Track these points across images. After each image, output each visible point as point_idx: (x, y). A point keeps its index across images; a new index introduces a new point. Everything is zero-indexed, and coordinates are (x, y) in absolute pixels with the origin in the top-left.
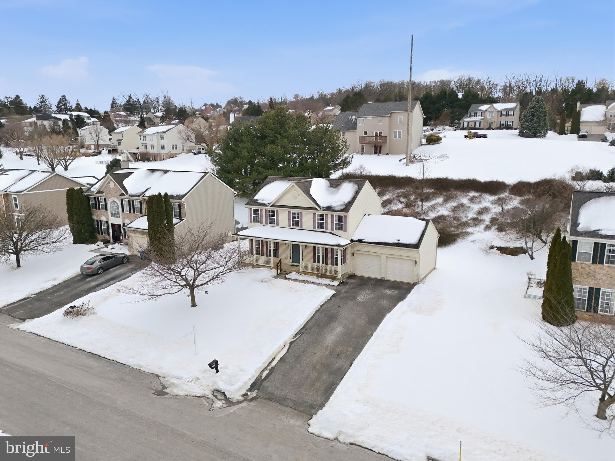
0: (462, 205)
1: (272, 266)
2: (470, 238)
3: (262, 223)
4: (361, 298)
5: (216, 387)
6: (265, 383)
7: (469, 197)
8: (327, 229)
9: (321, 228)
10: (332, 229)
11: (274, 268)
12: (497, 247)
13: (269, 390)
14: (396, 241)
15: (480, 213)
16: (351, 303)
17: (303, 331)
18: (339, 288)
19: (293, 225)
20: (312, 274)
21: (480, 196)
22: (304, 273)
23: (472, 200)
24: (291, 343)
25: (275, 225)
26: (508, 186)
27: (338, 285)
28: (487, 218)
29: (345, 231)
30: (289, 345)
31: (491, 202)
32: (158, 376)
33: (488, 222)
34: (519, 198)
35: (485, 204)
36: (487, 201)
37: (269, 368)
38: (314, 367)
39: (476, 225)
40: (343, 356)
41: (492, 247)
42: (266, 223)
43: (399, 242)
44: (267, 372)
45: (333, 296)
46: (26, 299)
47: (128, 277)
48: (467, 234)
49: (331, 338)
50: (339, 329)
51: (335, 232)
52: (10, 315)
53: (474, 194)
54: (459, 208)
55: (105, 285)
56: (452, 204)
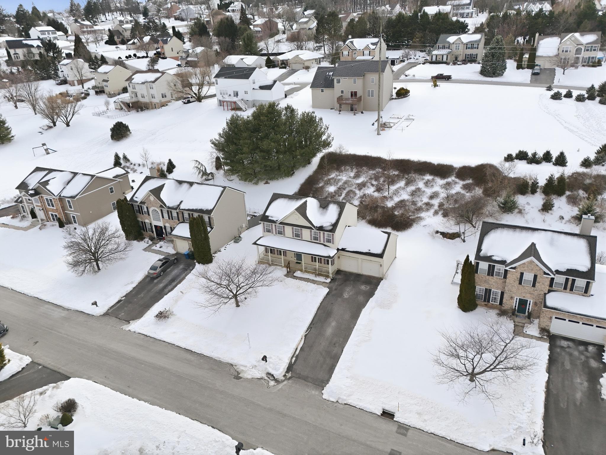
0: (419, 189)
1: (283, 265)
2: (423, 223)
3: (273, 233)
4: (346, 295)
5: (267, 371)
6: (294, 366)
7: (424, 181)
8: (320, 241)
9: (316, 240)
10: (324, 242)
11: (285, 267)
12: (440, 232)
13: (298, 372)
14: (368, 251)
15: (431, 197)
16: (339, 299)
17: (312, 326)
18: (332, 284)
19: (296, 236)
20: (312, 273)
21: (433, 179)
22: (306, 271)
23: (427, 184)
24: (306, 336)
25: (283, 235)
26: (455, 168)
27: (330, 282)
28: (436, 202)
29: (333, 243)
30: (304, 337)
31: (441, 186)
32: (232, 365)
33: (436, 207)
34: (461, 183)
35: (436, 188)
36: (438, 185)
37: (295, 356)
38: (321, 354)
39: (427, 210)
40: (337, 345)
41: (437, 232)
42: (276, 233)
43: (369, 251)
44: (294, 359)
45: (328, 294)
46: (119, 301)
47: (184, 278)
48: (420, 218)
49: (329, 331)
50: (334, 324)
51: (326, 244)
52: (116, 317)
53: (428, 177)
54: (416, 192)
55: (170, 287)
56: (412, 188)
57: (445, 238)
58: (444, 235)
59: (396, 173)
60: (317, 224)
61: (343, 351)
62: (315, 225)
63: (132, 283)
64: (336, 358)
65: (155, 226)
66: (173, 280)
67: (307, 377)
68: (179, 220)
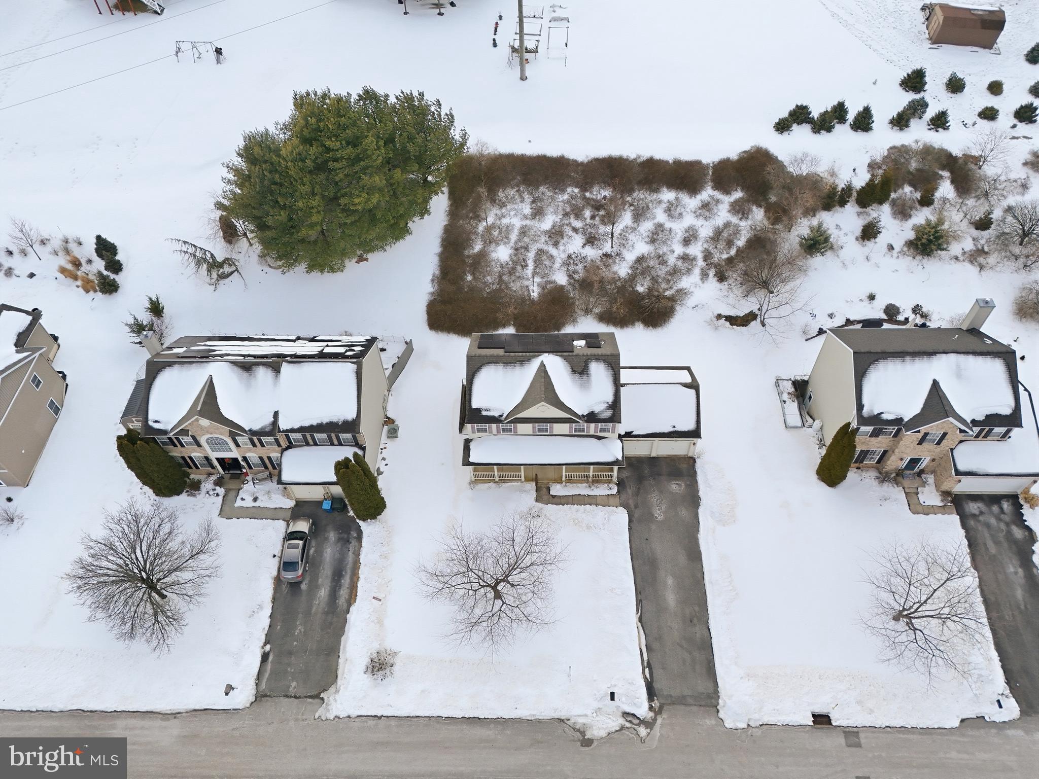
0: (660, 227)
1: (523, 479)
2: (690, 302)
3: (492, 433)
4: (659, 515)
5: (621, 710)
6: (654, 684)
7: (664, 206)
8: (587, 432)
9: (579, 431)
10: (596, 432)
11: (526, 480)
12: (725, 316)
13: (665, 693)
14: (672, 429)
15: (686, 242)
16: (653, 527)
18: (624, 496)
19: (539, 431)
20: (582, 482)
21: (677, 199)
22: (569, 482)
23: (670, 210)
24: (640, 620)
25: (511, 434)
26: (707, 166)
27: (619, 493)
28: (696, 250)
30: (639, 624)
31: (695, 212)
32: (562, 720)
33: (701, 263)
34: (727, 200)
35: (689, 220)
36: (689, 210)
37: (645, 664)
38: (682, 647)
39: (689, 271)
40: (695, 621)
41: (719, 317)
42: (498, 432)
43: (675, 429)
44: (647, 670)
45: (630, 521)
46: (265, 657)
47: (356, 564)
48: (682, 293)
49: (671, 598)
50: (670, 581)
51: (600, 434)
52: (287, 696)
53: (668, 195)
54: (657, 235)
55: (344, 593)
56: (647, 226)
57: (734, 327)
58: (733, 321)
59: (607, 193)
60: (581, 410)
61: (709, 629)
62: (580, 413)
63: (261, 607)
64: (707, 646)
65: (217, 459)
66: (338, 575)
67: (684, 697)
68: (279, 445)
